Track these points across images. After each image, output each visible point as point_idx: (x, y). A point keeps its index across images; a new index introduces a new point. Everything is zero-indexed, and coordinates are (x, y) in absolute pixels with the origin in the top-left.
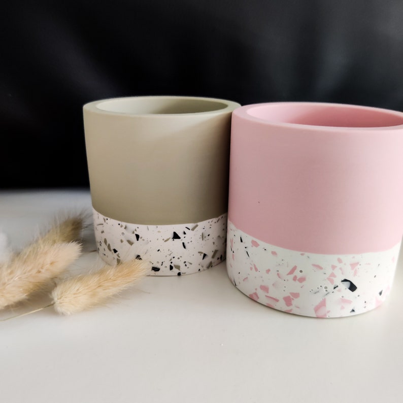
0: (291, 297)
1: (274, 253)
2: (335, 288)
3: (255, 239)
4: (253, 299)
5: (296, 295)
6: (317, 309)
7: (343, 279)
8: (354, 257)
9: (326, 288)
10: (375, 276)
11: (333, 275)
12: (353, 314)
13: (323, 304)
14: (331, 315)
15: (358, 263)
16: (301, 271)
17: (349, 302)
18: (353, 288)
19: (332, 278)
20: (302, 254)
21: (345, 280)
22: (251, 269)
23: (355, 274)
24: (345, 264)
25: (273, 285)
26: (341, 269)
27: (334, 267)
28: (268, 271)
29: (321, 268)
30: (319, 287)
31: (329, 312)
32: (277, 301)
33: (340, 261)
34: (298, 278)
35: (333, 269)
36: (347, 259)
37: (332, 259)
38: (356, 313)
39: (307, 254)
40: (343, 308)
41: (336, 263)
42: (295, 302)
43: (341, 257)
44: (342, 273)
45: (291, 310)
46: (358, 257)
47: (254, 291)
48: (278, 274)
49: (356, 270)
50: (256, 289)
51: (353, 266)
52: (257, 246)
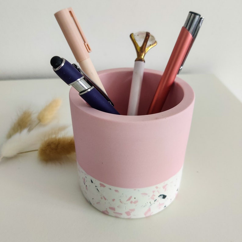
0: (130, 211)
1: (116, 191)
2: (155, 201)
3: (102, 183)
4: (105, 213)
5: (133, 210)
6: (146, 213)
7: (159, 195)
8: (164, 183)
9: (150, 202)
10: (175, 185)
11: (154, 195)
13: (149, 210)
14: (154, 213)
15: (167, 185)
16: (135, 198)
17: (163, 204)
18: (164, 197)
19: (153, 197)
20: (135, 190)
21: (160, 195)
22: (102, 198)
23: (166, 190)
24: (160, 188)
25: (118, 206)
26: (158, 191)
27: (154, 192)
28: (114, 200)
29: (147, 194)
30: (146, 203)
31: (152, 213)
32: (121, 214)
33: (157, 188)
34: (133, 202)
36: (160, 186)
37: (153, 188)
38: (167, 206)
39: (138, 189)
40: (160, 208)
41: (155, 189)
42: (133, 213)
44: (159, 193)
45: (131, 217)
46: (166, 182)
47: (106, 210)
49: (166, 188)
50: (107, 209)
51: (164, 187)
52: (104, 186)
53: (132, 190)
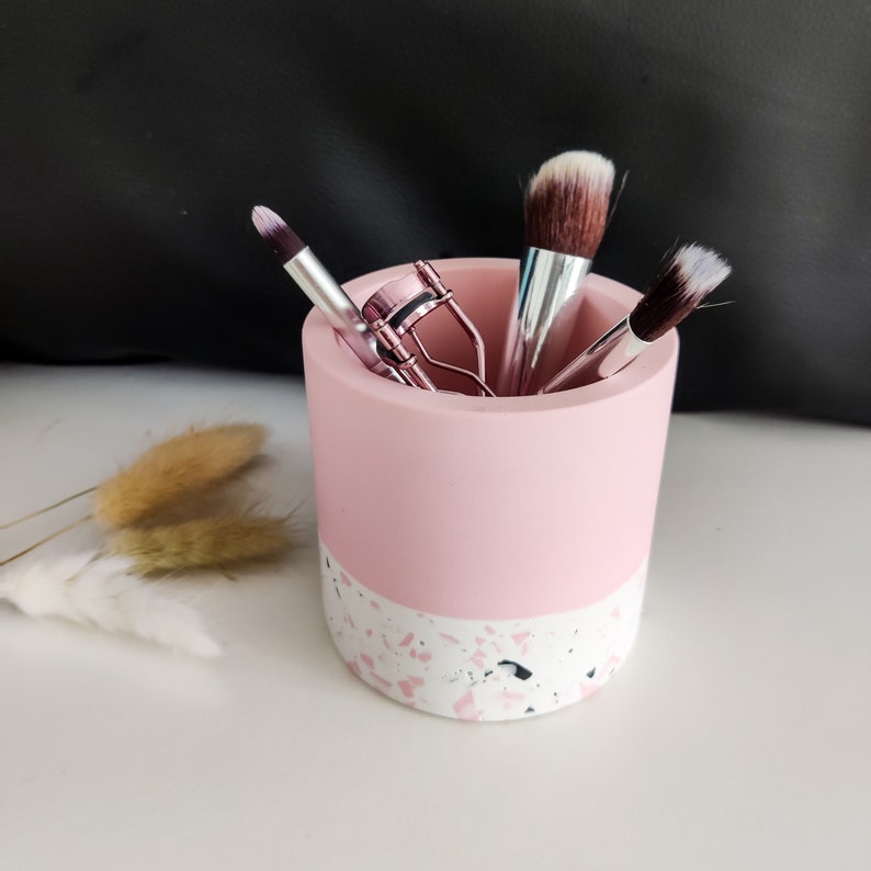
0: (411, 683)
1: (374, 605)
2: (486, 675)
3: (346, 573)
4: (352, 671)
5: (419, 681)
6: (458, 707)
7: (501, 660)
8: (517, 625)
9: (470, 674)
10: (570, 651)
11: (480, 653)
12: (530, 714)
13: (468, 699)
14: (487, 717)
15: (528, 634)
16: (422, 643)
17: (520, 697)
18: (522, 673)
19: (478, 658)
20: (420, 615)
21: (505, 662)
22: (345, 619)
23: (525, 650)
24: (501, 636)
25: (380, 657)
26: (494, 643)
27: (480, 641)
28: (369, 633)
29: (456, 642)
30: (458, 672)
31: (481, 713)
32: (388, 684)
33: (490, 631)
34: (418, 654)
35: (480, 644)
36: (505, 628)
37: (476, 627)
38: (538, 711)
39: (428, 616)
40: (507, 706)
41: (483, 634)
42: (418, 692)
43: (493, 624)
44: (498, 651)
45: (413, 703)
46: (525, 625)
47: (353, 659)
48: (385, 642)
49: (526, 645)
50: (355, 657)
51: (518, 638)
52: (349, 584)
53: (413, 613)
